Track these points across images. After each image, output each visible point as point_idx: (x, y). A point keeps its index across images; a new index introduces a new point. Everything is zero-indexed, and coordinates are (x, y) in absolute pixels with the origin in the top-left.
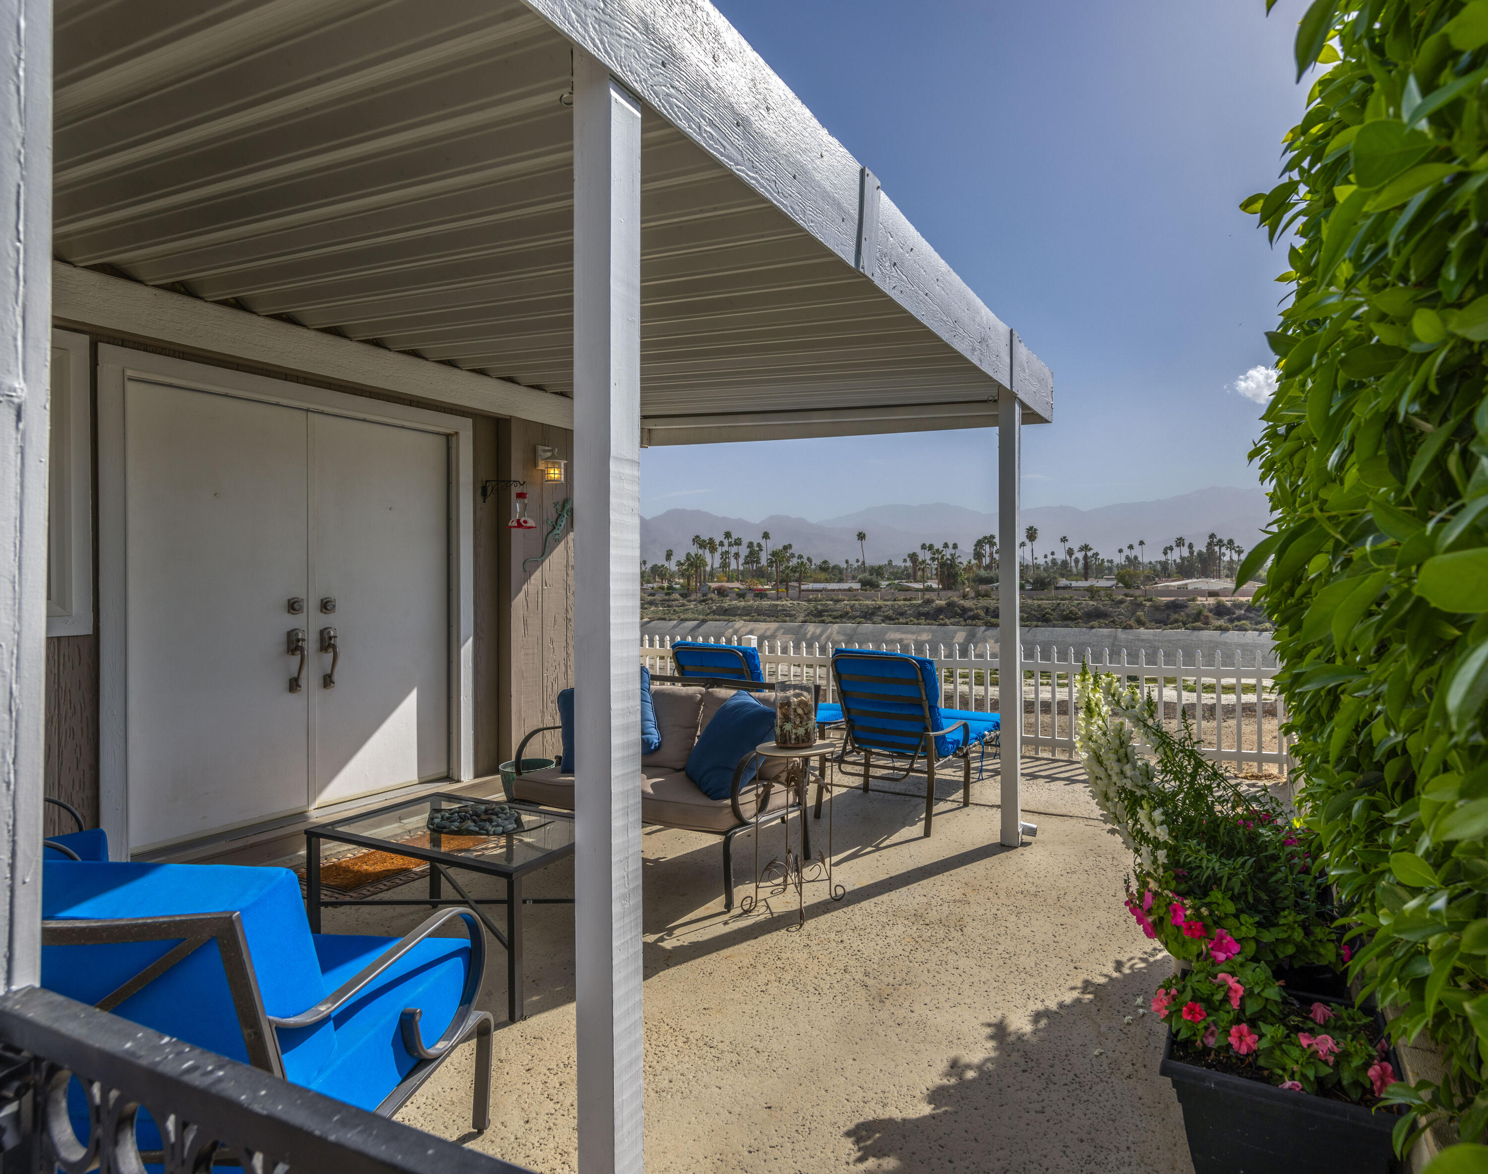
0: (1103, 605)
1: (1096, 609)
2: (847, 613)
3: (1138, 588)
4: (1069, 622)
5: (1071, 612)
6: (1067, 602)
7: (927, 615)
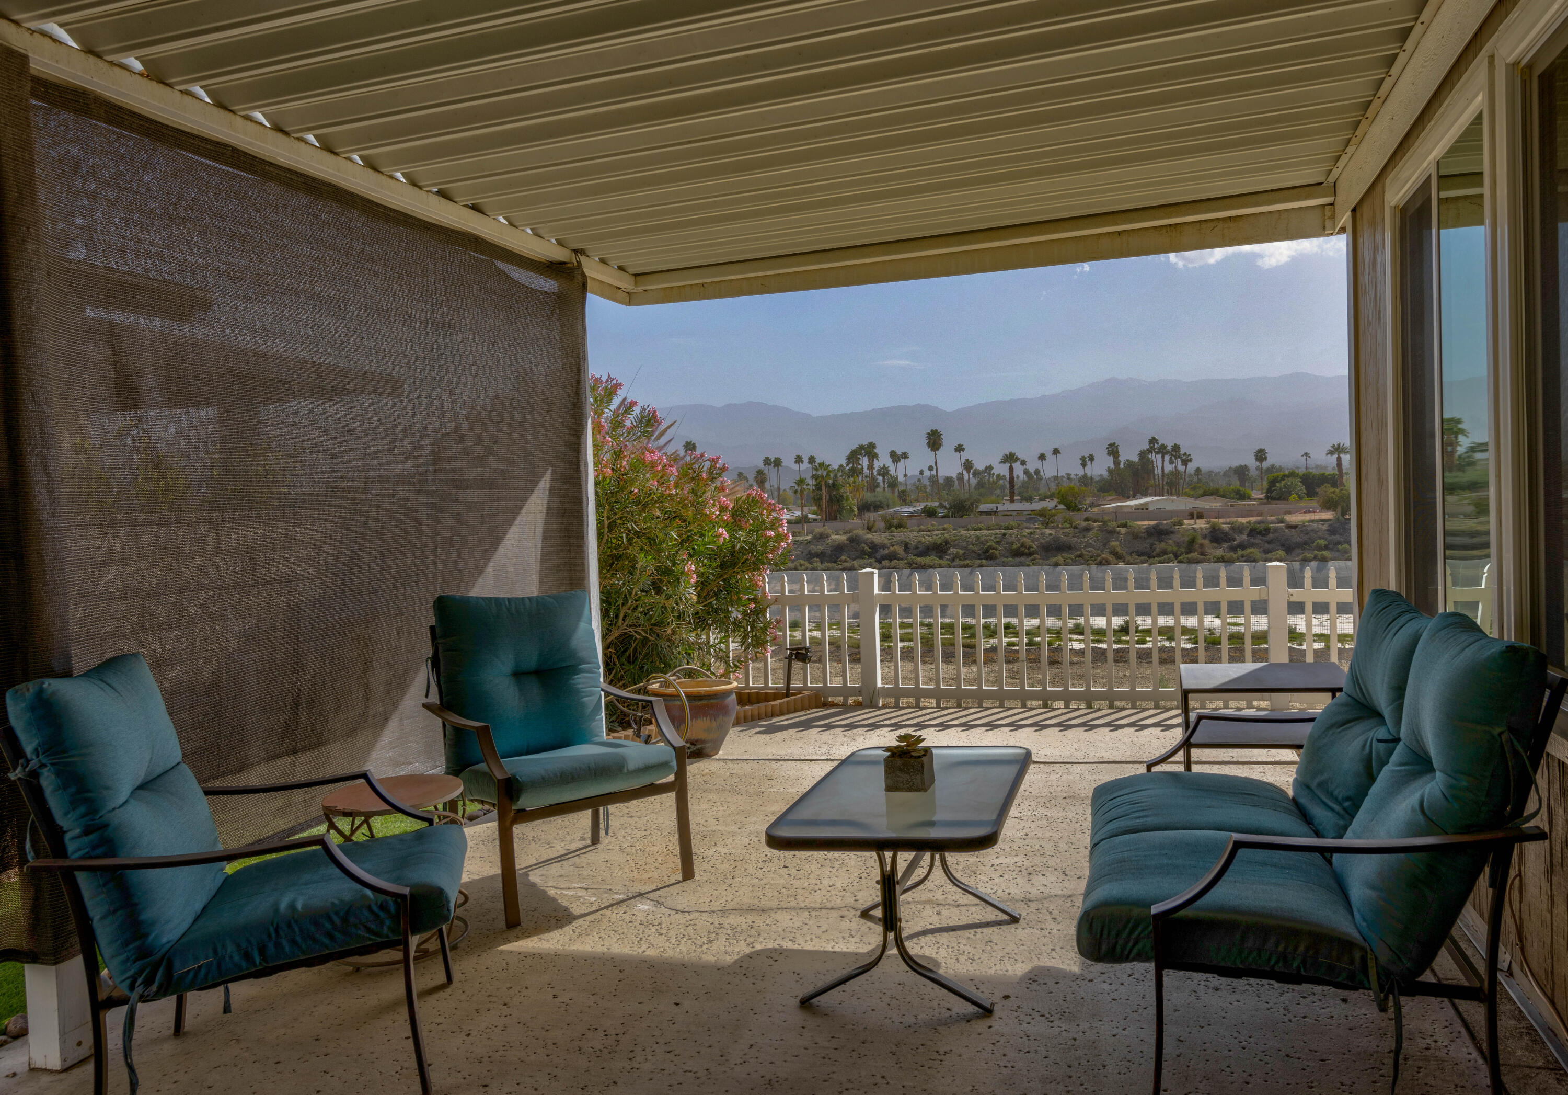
1: (1056, 540)
5: (1022, 545)
7: (821, 556)
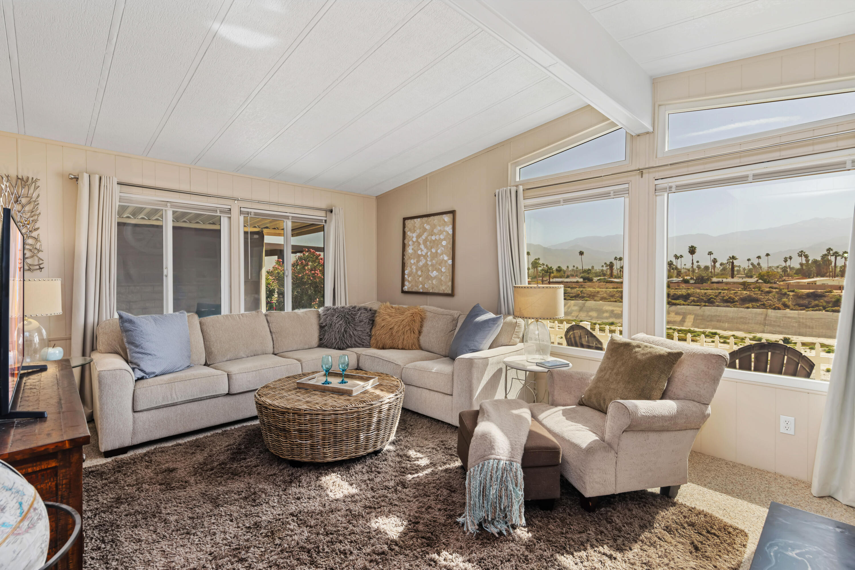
0: (754, 294)
2: (579, 295)
4: (729, 304)
5: (730, 298)
6: (726, 291)
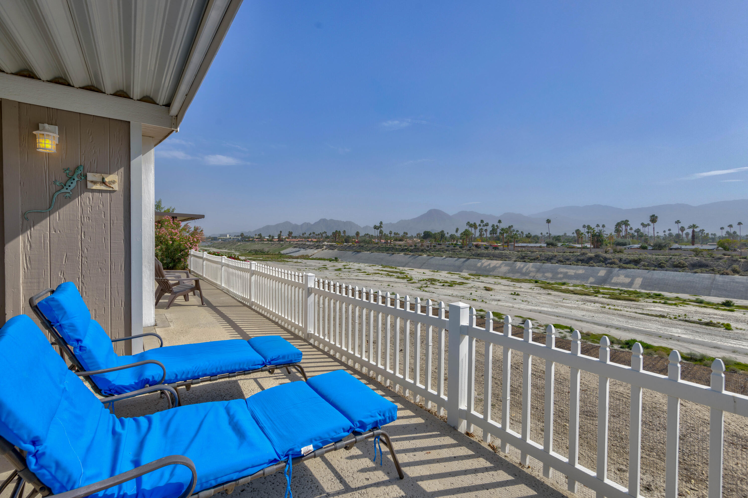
0: (705, 260)
1: (700, 262)
2: (538, 258)
3: (735, 250)
4: (678, 269)
5: (680, 263)
7: (582, 261)
